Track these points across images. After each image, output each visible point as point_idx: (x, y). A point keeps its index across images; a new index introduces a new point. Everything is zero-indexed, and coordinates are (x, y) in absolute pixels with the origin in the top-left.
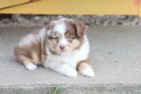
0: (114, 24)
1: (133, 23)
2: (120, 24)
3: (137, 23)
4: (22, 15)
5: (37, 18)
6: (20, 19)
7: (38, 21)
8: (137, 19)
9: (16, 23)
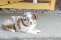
0: (41, 12)
1: (48, 13)
2: (43, 13)
3: (49, 13)
4: (5, 9)
5: (11, 10)
6: (4, 10)
7: (11, 11)
8: (49, 11)
9: (3, 11)
